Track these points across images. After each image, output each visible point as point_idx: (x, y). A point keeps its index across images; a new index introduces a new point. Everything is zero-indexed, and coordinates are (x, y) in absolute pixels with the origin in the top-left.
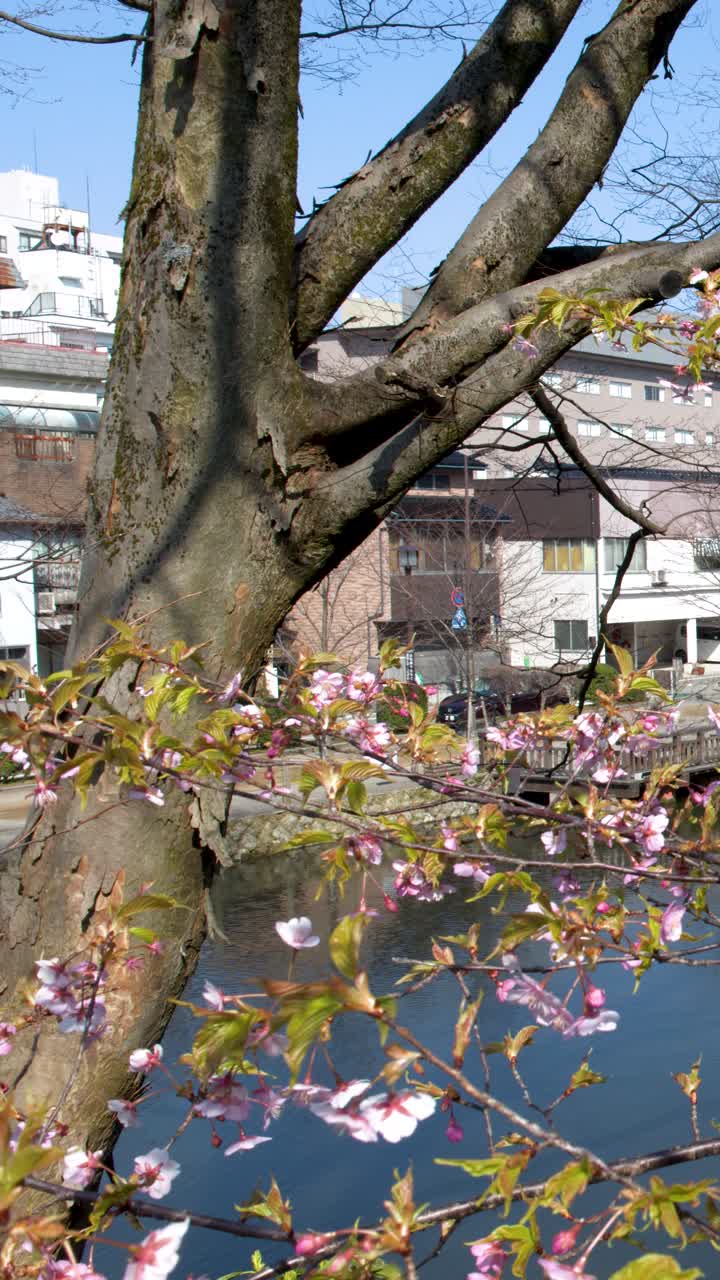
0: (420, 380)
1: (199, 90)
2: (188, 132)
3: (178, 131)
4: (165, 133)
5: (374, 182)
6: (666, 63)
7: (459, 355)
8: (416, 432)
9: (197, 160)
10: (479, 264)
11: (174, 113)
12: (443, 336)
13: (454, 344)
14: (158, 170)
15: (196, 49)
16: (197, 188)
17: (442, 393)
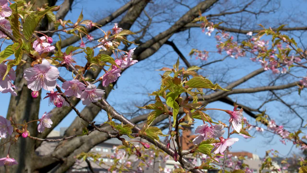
0: (60, 156)
1: (22, 96)
2: (19, 105)
3: (17, 105)
4: (14, 105)
5: (55, 112)
6: (116, 85)
7: (69, 150)
8: (58, 168)
9: (20, 111)
10: (75, 130)
11: (16, 102)
12: (66, 146)
13: (68, 148)
14: (12, 113)
15: (22, 89)
16: (19, 116)
17: (64, 159)
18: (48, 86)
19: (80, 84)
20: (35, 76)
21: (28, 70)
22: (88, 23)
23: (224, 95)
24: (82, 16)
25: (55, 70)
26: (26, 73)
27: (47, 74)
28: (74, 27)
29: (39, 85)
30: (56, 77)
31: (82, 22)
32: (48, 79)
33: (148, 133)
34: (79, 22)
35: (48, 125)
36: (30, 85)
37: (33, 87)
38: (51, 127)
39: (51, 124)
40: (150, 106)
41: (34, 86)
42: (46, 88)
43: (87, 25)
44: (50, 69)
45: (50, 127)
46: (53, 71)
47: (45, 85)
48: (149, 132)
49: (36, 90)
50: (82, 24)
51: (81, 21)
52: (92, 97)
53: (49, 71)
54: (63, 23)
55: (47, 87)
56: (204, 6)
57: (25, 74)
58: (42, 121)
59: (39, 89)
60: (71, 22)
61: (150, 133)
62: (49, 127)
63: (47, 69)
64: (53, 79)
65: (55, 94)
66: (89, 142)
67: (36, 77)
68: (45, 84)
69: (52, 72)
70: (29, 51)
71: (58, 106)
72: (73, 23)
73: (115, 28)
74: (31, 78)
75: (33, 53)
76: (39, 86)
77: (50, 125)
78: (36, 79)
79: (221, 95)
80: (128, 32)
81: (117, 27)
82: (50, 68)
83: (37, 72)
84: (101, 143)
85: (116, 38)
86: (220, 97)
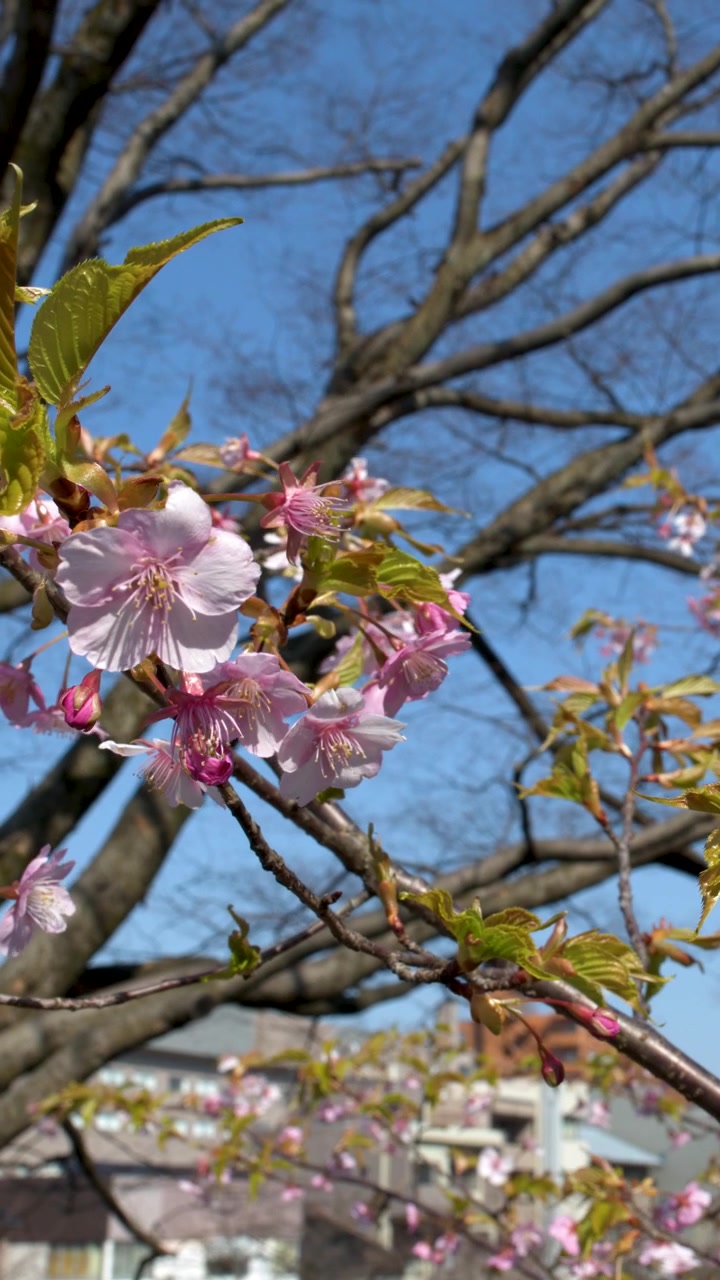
18: (189, 644)
19: (278, 683)
20: (119, 580)
21: (85, 541)
22: (233, 443)
23: (678, 842)
24: (186, 420)
25: (234, 554)
26: (68, 560)
27: (185, 576)
28: (145, 467)
29: (135, 637)
30: (237, 594)
31: (184, 449)
32: (195, 605)
33: (578, 967)
34: (171, 451)
35: (54, 918)
36: (84, 636)
37: (98, 646)
38: (64, 928)
39: (64, 916)
40: (711, 793)
41: (104, 644)
42: (174, 656)
43: (229, 452)
44: (207, 546)
45: (59, 931)
46: (227, 557)
47: (170, 640)
48: (582, 962)
49: (115, 668)
50: (185, 456)
51: (180, 444)
52: (335, 758)
53: (203, 558)
54: (95, 447)
55: (182, 649)
56: (597, 474)
57: (64, 565)
58: (28, 892)
59: (133, 660)
60: (131, 447)
61: (589, 964)
62: (58, 927)
63: (191, 547)
64: (223, 606)
65: (211, 699)
66: (82, 1041)
67: (123, 587)
68: (167, 632)
69: (222, 563)
70: (60, 465)
71: (211, 774)
72: (137, 452)
73: (356, 478)
74: (98, 590)
75: (80, 474)
76: (135, 643)
77: (60, 919)
78: (119, 597)
79: (667, 839)
80: (420, 501)
81: (363, 475)
82: (206, 542)
83: (133, 558)
84: (133, 1050)
85: (362, 522)
86: (663, 849)
